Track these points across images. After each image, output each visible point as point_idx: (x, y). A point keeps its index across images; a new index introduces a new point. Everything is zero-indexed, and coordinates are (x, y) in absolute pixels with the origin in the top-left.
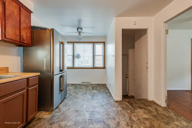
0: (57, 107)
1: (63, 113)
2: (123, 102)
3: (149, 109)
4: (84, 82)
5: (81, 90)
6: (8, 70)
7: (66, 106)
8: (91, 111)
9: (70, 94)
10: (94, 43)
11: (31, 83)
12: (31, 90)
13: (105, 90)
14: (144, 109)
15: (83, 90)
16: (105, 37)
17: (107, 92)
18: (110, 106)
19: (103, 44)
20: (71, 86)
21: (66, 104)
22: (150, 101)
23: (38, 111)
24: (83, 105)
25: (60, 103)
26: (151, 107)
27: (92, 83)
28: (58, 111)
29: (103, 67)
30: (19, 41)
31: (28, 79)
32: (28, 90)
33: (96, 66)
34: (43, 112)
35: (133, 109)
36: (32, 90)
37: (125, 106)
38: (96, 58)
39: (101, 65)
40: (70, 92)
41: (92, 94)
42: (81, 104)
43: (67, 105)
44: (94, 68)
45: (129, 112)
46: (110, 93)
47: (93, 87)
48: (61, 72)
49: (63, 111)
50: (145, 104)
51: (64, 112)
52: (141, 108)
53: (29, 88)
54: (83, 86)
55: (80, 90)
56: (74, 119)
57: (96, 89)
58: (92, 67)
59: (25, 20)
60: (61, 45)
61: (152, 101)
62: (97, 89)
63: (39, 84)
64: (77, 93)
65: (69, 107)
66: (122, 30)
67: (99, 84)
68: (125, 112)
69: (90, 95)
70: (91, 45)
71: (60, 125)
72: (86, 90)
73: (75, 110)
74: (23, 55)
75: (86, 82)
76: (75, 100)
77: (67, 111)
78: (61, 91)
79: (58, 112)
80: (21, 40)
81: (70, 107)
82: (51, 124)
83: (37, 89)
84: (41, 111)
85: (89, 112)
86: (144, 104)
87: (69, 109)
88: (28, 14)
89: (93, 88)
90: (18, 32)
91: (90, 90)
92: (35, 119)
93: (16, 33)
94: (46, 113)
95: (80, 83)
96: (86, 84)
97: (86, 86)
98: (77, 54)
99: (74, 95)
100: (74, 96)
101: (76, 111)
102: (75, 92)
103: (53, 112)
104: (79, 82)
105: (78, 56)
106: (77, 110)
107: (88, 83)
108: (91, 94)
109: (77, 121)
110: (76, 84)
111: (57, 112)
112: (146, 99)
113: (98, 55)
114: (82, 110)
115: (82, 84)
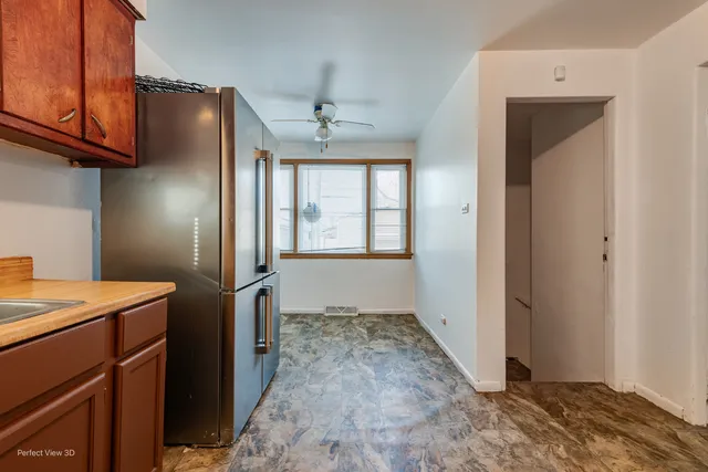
0: (248, 423)
1: (274, 460)
2: (515, 397)
3: (643, 435)
4: (334, 308)
6: (30, 268)
7: (284, 418)
8: (393, 447)
9: (291, 358)
10: (369, 164)
11: (130, 337)
12: (132, 372)
13: (419, 340)
14: (620, 438)
15: (337, 339)
16: (412, 142)
17: (431, 348)
18: (468, 421)
19: (402, 167)
20: (288, 322)
21: (281, 408)
22: (622, 394)
23: (169, 445)
24: (352, 412)
25: (258, 404)
26: (645, 424)
27: (362, 310)
28: (252, 445)
29: (403, 252)
30: (79, 135)
31: (115, 317)
32: (115, 373)
33: (378, 247)
34: (186, 450)
35: (572, 437)
36: (135, 368)
37: (530, 420)
38: (379, 218)
39: (397, 246)
40: (288, 350)
41: (377, 359)
42: (344, 409)
43: (285, 412)
44: (371, 255)
45: (561, 450)
46: (445, 356)
47: (368, 325)
48: (261, 275)
49: (275, 444)
50: (612, 411)
51: (280, 450)
52: (606, 431)
53: (122, 360)
54: (333, 325)
55: (325, 339)
57: (385, 337)
58: (364, 251)
59: (105, 42)
60: (262, 162)
61: (629, 394)
62: (388, 334)
63: (169, 333)
64: (315, 353)
65: (295, 421)
66: (508, 104)
67: (390, 316)
68: (546, 454)
69: (367, 365)
70: (358, 173)
72: (347, 338)
73: (324, 443)
74: (100, 204)
75: (342, 308)
76: (316, 387)
77: (293, 449)
78: (260, 351)
79: (254, 450)
80: (88, 131)
81: (300, 423)
83: (164, 360)
84: (181, 445)
85: (388, 455)
86: (605, 410)
87: (299, 434)
88: (123, 20)
89: (372, 333)
90: (71, 94)
91: (360, 340)
93: (60, 96)
94: (201, 459)
95: (320, 310)
96: (341, 314)
97: (344, 321)
98: (309, 205)
99: (307, 360)
100: (306, 368)
101: (328, 448)
102: (306, 348)
103: (233, 453)
104: (317, 308)
105: (313, 213)
106: (335, 438)
107: (348, 310)
108: (370, 358)
110: (305, 316)
111: (250, 453)
112: (601, 384)
113: (383, 206)
114: (353, 438)
115: (327, 315)
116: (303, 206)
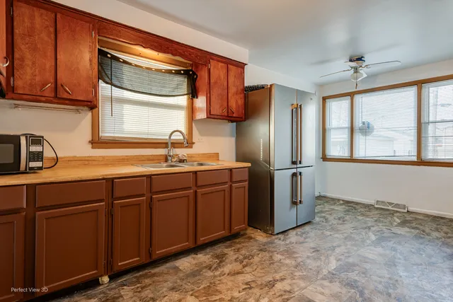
1: (287, 244)
4: (383, 202)
5: (360, 218)
6: (218, 157)
7: (302, 236)
8: (347, 262)
9: (326, 219)
10: (420, 84)
15: (368, 219)
20: (341, 204)
21: (303, 233)
23: (250, 226)
24: (338, 246)
25: (293, 228)
27: (411, 209)
30: (228, 115)
31: (231, 170)
32: (231, 186)
34: (259, 231)
36: (237, 188)
41: (386, 235)
42: (335, 244)
43: (304, 235)
44: (421, 162)
47: (407, 219)
48: (295, 166)
49: (291, 241)
51: (291, 243)
53: (233, 184)
54: (376, 212)
56: (300, 260)
58: (415, 159)
59: (234, 82)
62: (420, 227)
63: (249, 181)
64: (344, 221)
65: (305, 238)
69: (375, 235)
71: (271, 257)
72: (376, 221)
73: (313, 248)
75: (390, 204)
76: (328, 233)
77: (297, 245)
78: (294, 203)
79: (282, 240)
81: (307, 240)
82: (261, 250)
84: (257, 228)
85: (340, 263)
87: (303, 243)
88: (240, 69)
89: (404, 223)
90: (225, 103)
91: (388, 224)
92: (245, 237)
93: (222, 104)
94: (262, 234)
96: (390, 208)
97: (387, 213)
98: (364, 123)
99: (335, 223)
100: (331, 225)
101: (313, 250)
102: (340, 218)
103: (273, 237)
105: (367, 129)
106: (318, 249)
107: (397, 205)
108: (383, 233)
109: (304, 264)
110: (357, 204)
115: (376, 206)
116: (358, 124)
